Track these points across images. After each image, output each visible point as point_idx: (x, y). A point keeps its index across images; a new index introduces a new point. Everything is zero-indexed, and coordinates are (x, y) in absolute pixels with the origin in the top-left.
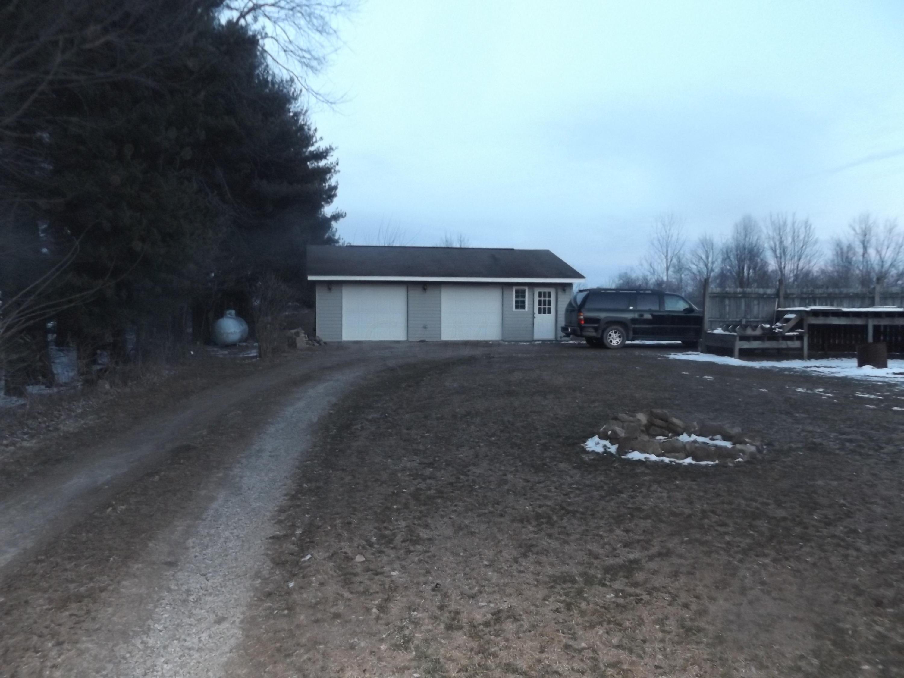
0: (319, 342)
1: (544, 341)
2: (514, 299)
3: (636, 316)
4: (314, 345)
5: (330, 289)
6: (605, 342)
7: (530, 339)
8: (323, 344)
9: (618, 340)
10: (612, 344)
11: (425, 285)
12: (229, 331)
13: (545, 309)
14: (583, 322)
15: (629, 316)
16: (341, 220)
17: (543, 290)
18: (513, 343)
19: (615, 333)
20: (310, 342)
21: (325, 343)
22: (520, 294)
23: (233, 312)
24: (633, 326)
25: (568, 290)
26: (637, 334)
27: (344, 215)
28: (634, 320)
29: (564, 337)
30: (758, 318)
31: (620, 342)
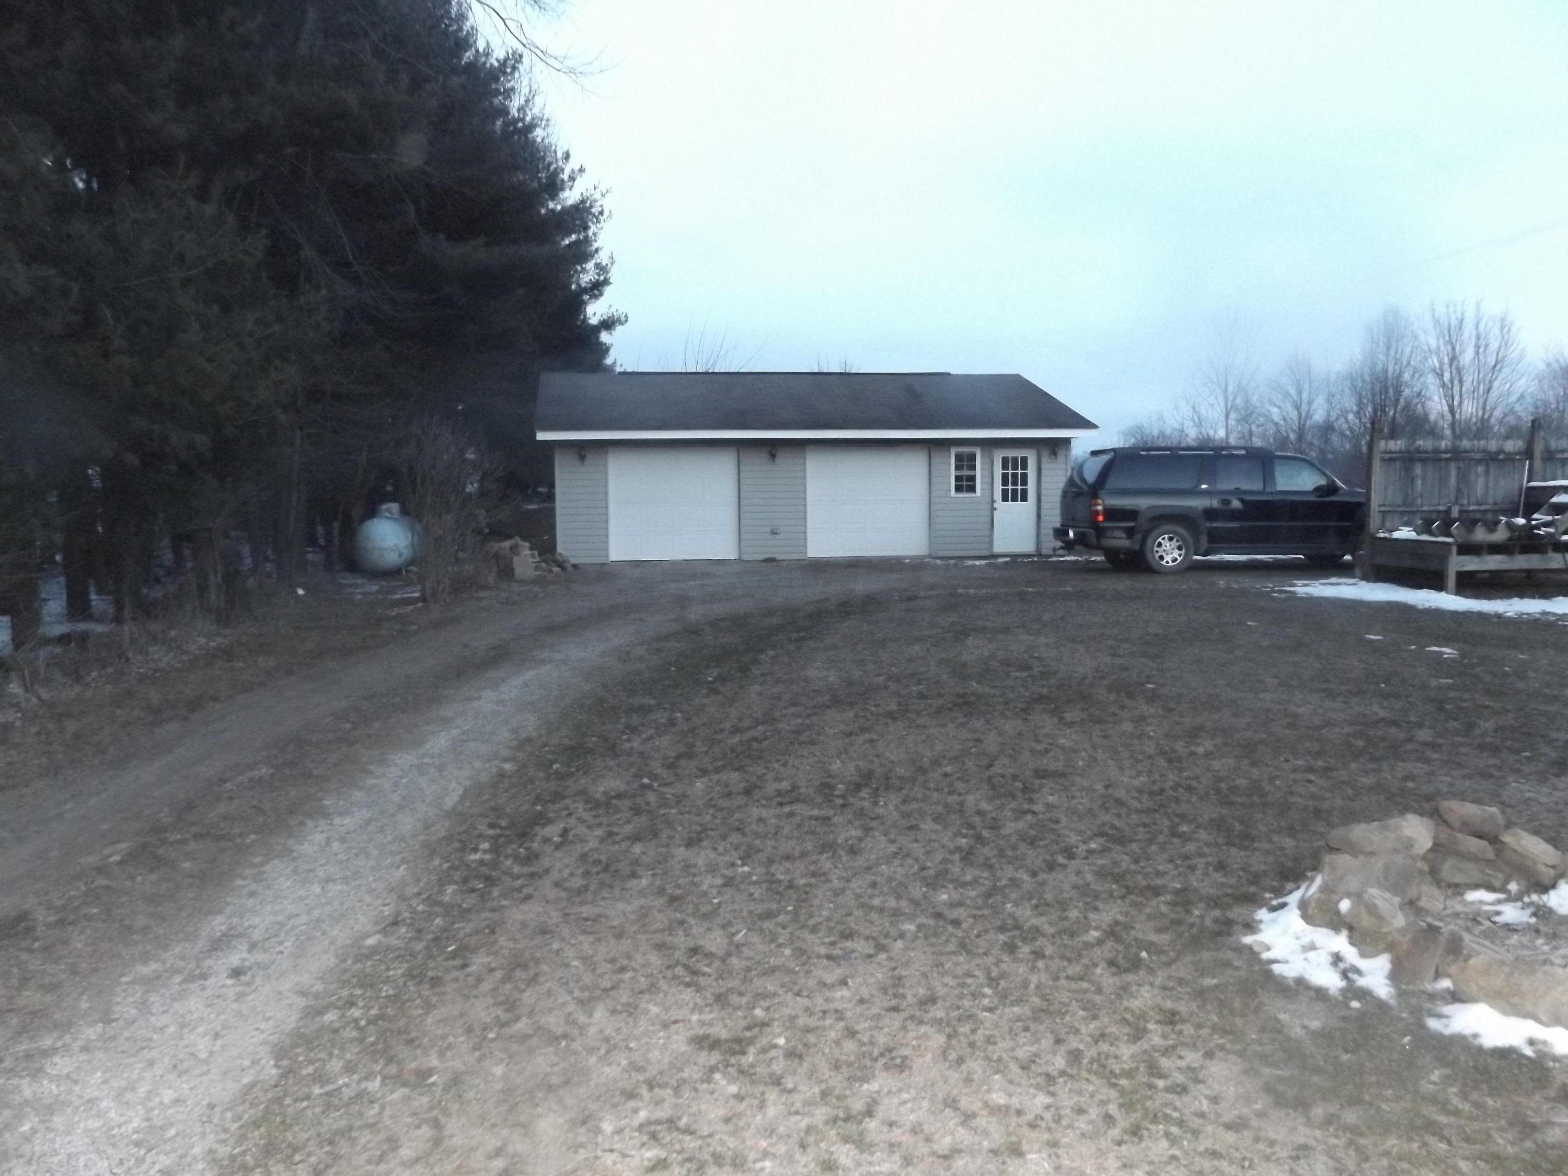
0: (561, 565)
1: (1014, 556)
2: (953, 473)
3: (1215, 503)
4: (551, 571)
5: (582, 458)
6: (1149, 555)
7: (987, 553)
8: (570, 569)
9: (1176, 554)
10: (1164, 563)
11: (772, 447)
12: (386, 545)
13: (1015, 492)
14: (1101, 518)
15: (1199, 503)
16: (619, 329)
17: (1011, 453)
18: (952, 562)
19: (1171, 539)
20: (544, 565)
21: (575, 566)
22: (966, 462)
23: (395, 507)
24: (1208, 525)
25: (1061, 453)
26: (1218, 541)
27: (623, 319)
28: (1210, 514)
29: (1062, 548)
30: (1486, 504)
31: (1179, 559)
